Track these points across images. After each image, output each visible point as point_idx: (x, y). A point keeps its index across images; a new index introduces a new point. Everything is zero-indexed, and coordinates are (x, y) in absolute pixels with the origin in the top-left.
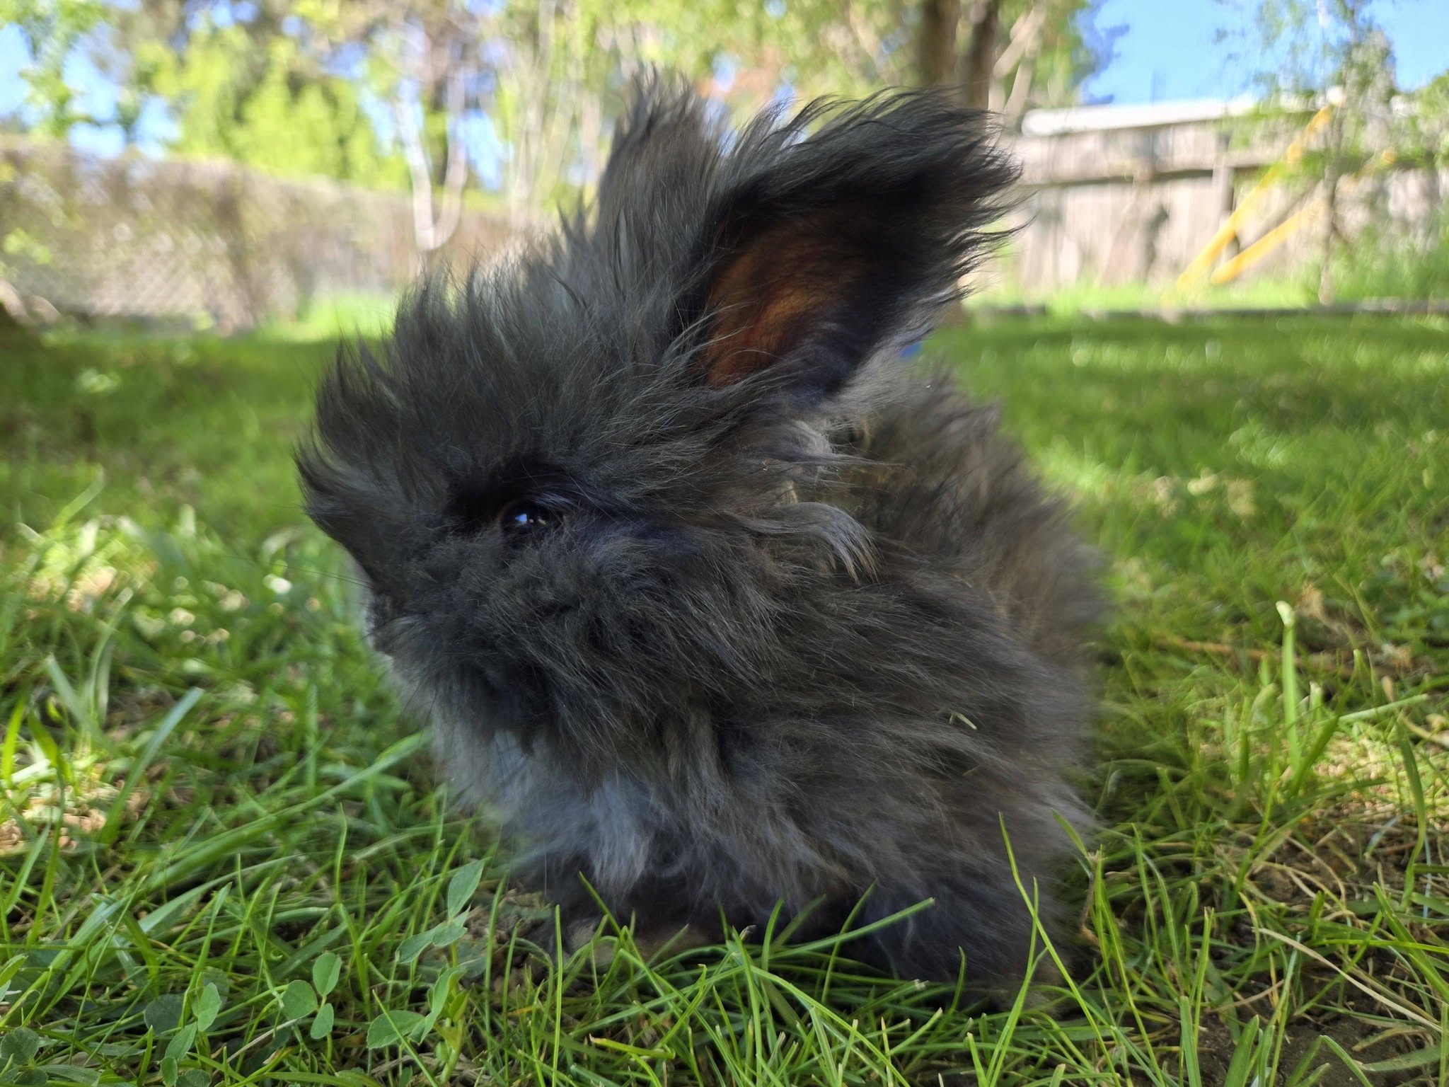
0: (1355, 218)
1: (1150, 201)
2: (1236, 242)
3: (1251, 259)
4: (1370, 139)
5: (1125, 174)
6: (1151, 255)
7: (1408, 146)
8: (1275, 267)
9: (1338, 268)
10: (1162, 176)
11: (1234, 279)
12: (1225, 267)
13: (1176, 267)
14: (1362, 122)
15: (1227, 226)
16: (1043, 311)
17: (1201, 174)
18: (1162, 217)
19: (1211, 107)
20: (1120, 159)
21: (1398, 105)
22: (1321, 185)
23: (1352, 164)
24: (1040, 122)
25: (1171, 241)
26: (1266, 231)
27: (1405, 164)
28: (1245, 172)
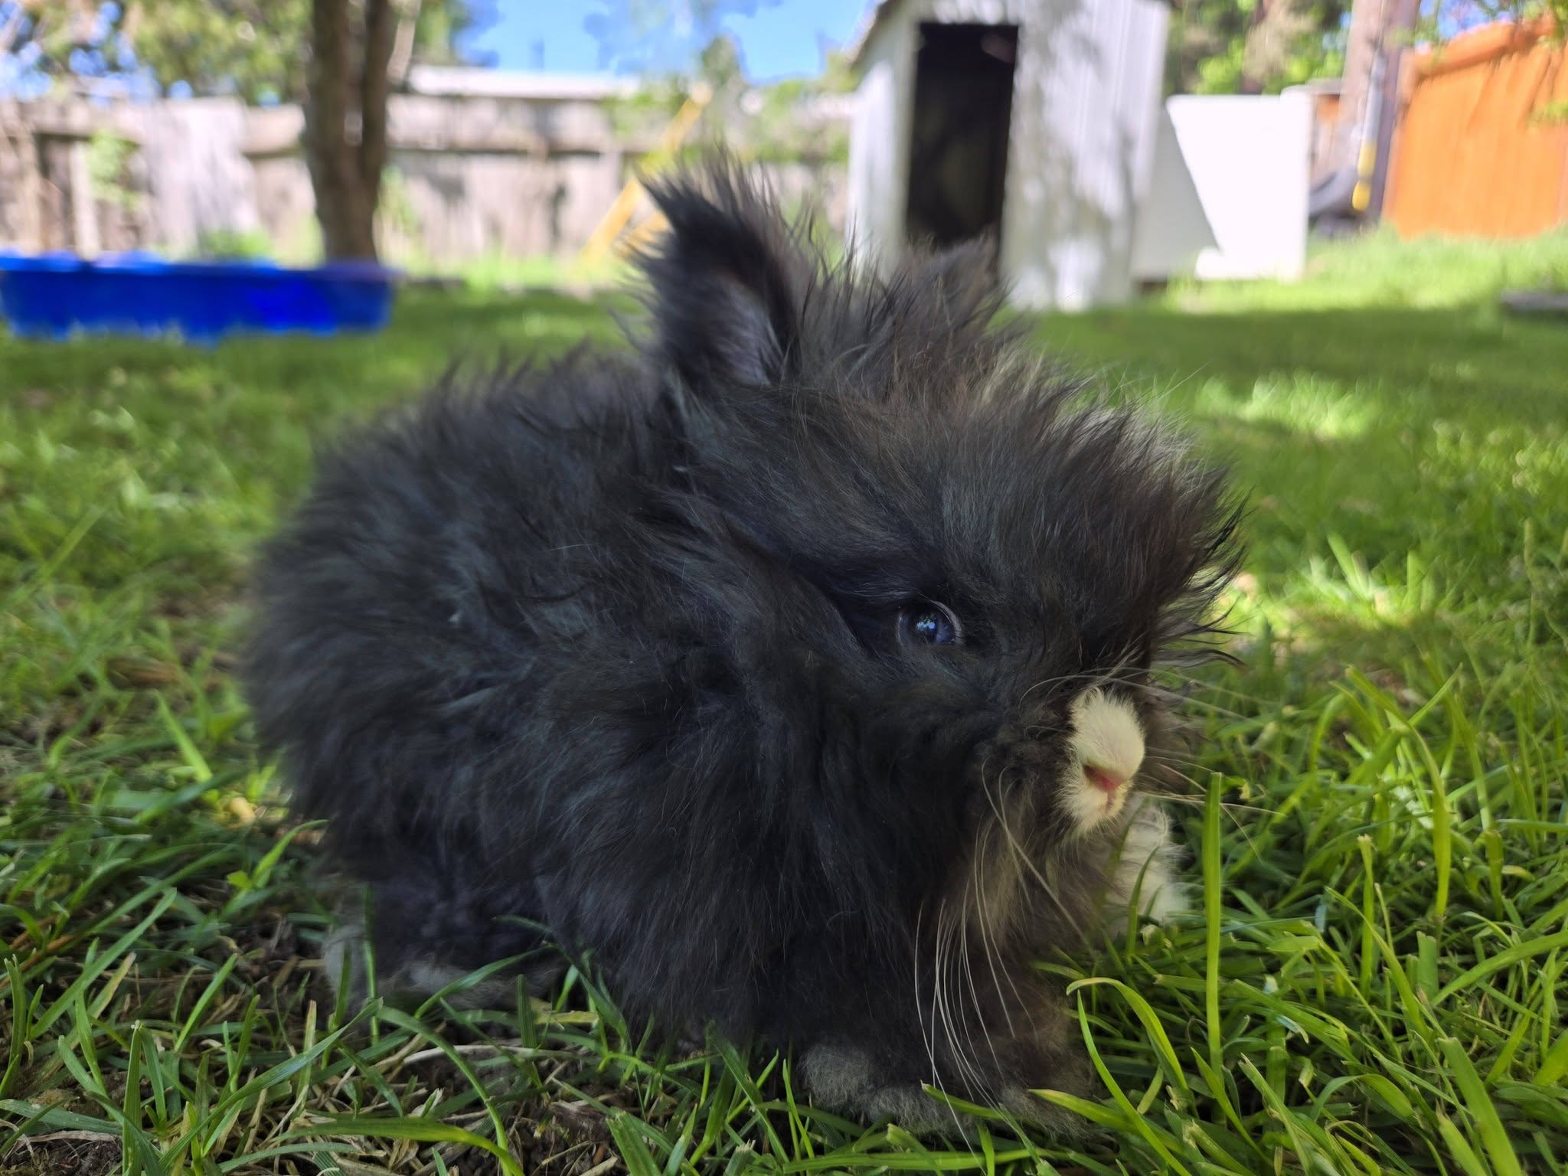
1: (544, 176)
2: (629, 221)
5: (520, 147)
6: (555, 231)
10: (557, 153)
13: (580, 243)
14: (725, 120)
15: (617, 206)
16: (461, 284)
17: (589, 153)
18: (559, 196)
20: (514, 130)
21: (749, 103)
24: (427, 79)
25: (573, 216)
28: (632, 157)
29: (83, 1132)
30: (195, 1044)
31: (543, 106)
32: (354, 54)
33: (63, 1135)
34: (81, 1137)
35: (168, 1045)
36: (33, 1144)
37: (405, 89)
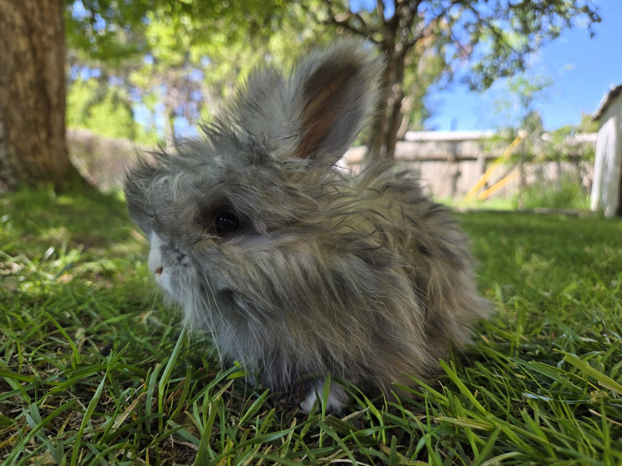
0: (531, 179)
1: (453, 168)
2: (487, 186)
3: (493, 191)
4: (535, 150)
5: (444, 157)
6: (455, 189)
7: (549, 154)
8: (502, 194)
9: (525, 197)
10: (458, 159)
11: (486, 199)
12: (483, 194)
13: (464, 193)
14: (532, 144)
15: (482, 179)
17: (472, 159)
18: (458, 175)
19: (476, 134)
20: (442, 152)
21: (545, 137)
22: (517, 167)
23: (529, 158)
24: (411, 136)
25: (462, 183)
26: (498, 181)
27: (549, 160)
28: (489, 160)
29: (193, 445)
30: (247, 425)
31: (454, 143)
32: (386, 127)
33: (186, 443)
34: (192, 447)
35: (237, 422)
36: (175, 444)
37: (403, 139)
